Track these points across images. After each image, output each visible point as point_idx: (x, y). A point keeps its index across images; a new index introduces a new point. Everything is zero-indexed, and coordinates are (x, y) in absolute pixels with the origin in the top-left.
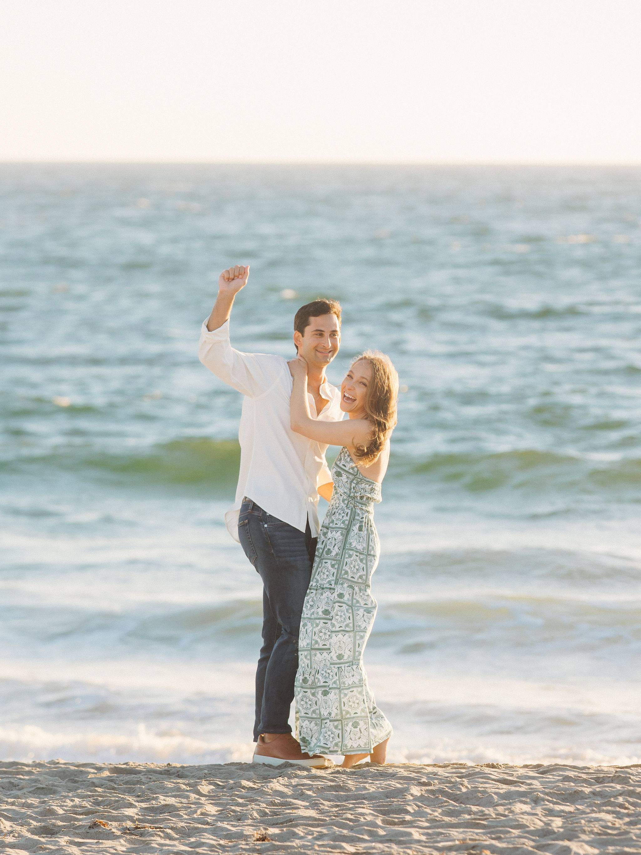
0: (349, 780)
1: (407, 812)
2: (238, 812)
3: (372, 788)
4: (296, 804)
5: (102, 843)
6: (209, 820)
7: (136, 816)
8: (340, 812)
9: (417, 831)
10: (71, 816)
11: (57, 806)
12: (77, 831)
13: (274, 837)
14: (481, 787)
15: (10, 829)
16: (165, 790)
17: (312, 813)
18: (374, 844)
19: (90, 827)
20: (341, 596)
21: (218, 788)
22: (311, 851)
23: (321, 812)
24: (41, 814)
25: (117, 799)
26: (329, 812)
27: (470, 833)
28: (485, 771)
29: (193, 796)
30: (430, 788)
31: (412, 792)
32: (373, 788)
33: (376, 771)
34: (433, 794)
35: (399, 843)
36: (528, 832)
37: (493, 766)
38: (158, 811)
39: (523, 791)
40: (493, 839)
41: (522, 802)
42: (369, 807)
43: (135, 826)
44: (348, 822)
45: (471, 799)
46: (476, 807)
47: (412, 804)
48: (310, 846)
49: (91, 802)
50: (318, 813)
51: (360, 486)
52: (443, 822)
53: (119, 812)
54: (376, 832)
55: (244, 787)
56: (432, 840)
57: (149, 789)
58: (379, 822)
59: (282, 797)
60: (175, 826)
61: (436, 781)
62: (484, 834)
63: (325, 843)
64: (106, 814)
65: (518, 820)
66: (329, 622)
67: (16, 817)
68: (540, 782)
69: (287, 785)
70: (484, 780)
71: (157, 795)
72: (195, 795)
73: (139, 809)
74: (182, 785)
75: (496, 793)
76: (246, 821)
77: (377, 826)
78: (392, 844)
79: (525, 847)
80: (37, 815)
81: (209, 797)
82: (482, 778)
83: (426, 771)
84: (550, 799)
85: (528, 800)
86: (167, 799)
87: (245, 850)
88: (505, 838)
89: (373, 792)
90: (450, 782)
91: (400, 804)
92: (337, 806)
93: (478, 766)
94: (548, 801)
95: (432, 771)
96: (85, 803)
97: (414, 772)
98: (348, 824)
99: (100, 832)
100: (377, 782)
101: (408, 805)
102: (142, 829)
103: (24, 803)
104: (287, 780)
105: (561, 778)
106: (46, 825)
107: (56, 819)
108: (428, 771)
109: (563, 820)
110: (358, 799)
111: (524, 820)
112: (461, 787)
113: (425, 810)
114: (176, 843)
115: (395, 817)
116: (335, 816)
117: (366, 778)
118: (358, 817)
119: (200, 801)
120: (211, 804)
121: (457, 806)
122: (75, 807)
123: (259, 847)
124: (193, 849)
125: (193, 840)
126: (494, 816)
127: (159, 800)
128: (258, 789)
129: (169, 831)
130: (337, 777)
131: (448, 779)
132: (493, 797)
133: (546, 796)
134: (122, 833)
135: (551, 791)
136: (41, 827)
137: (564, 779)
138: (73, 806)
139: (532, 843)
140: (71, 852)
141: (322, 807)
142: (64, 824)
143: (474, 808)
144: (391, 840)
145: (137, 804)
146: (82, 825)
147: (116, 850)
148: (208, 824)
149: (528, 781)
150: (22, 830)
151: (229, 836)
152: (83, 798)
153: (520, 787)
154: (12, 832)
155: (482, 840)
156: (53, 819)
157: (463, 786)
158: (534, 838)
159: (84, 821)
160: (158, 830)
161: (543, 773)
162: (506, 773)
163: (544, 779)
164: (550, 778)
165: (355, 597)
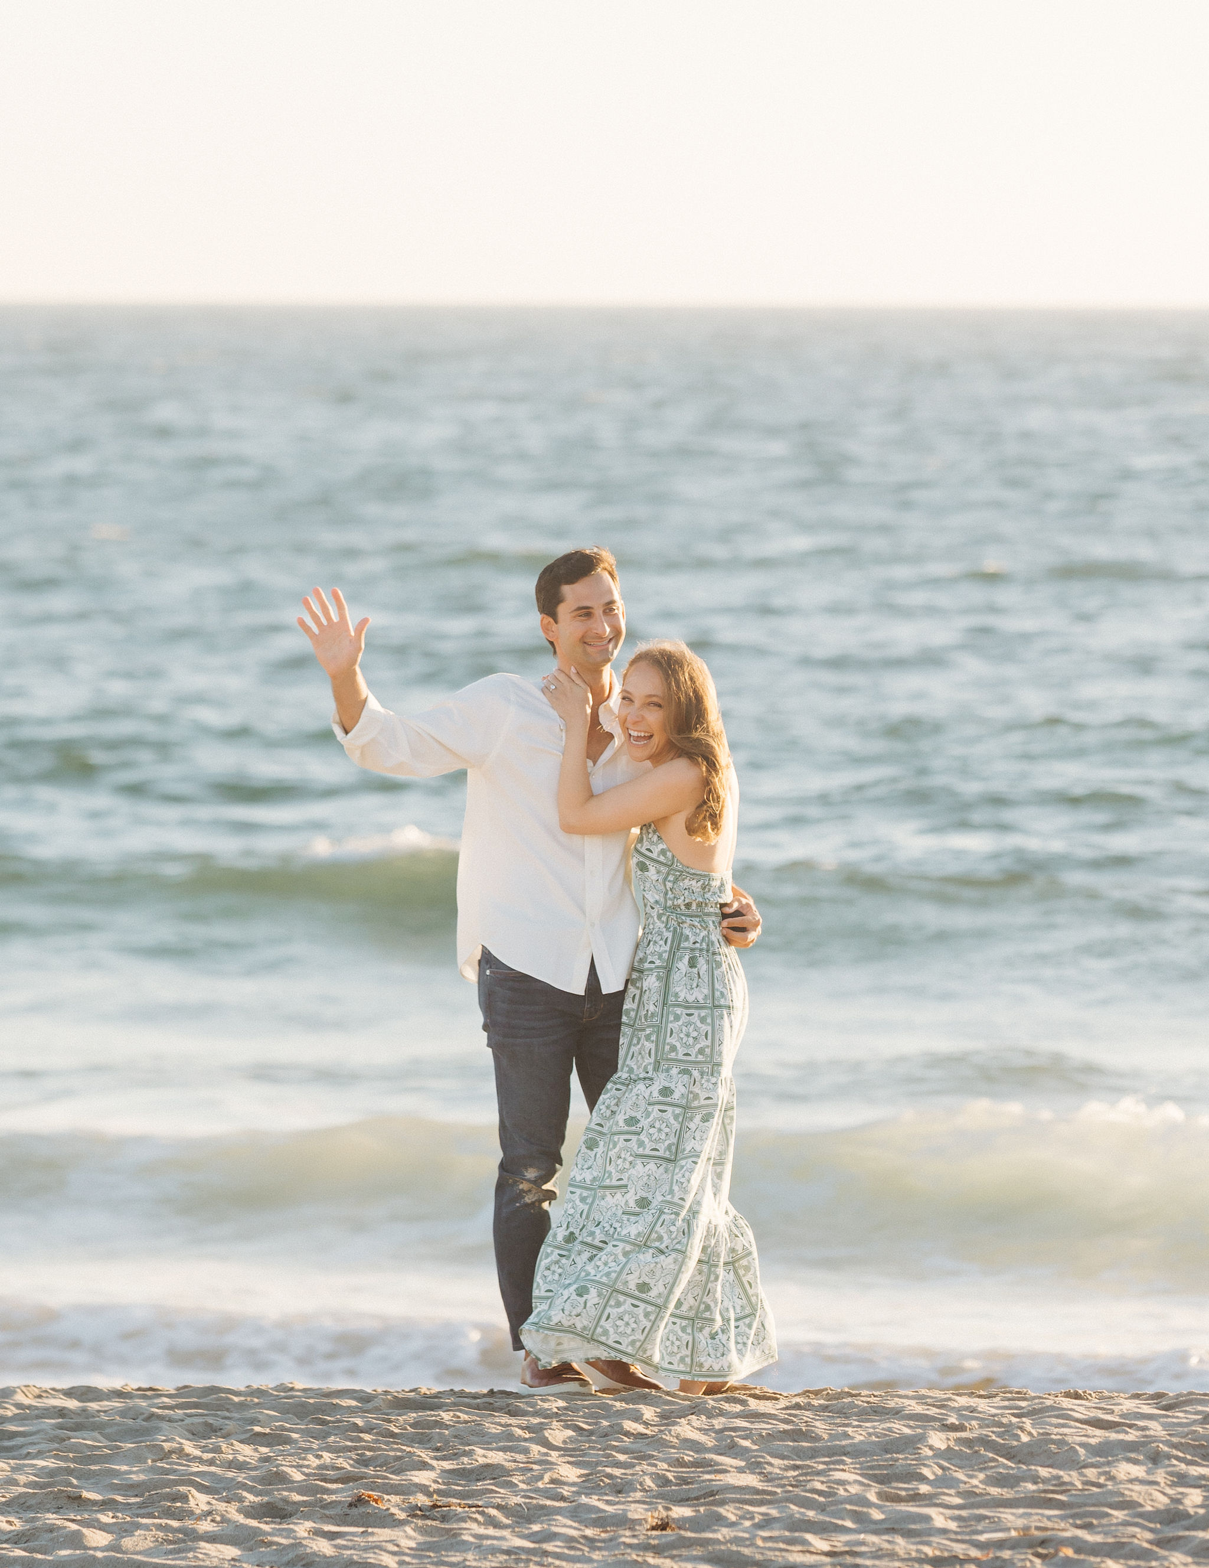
0: (818, 1420)
1: (923, 1479)
2: (617, 1477)
3: (858, 1434)
4: (721, 1464)
5: (373, 1534)
6: (565, 1493)
7: (433, 1485)
8: (801, 1478)
9: (942, 1514)
10: (316, 1485)
11: (292, 1466)
12: (327, 1512)
13: (682, 1523)
14: (1055, 1433)
15: (206, 1508)
16: (486, 1439)
17: (751, 1480)
18: (862, 1536)
19: (351, 1505)
20: (666, 1091)
21: (581, 1435)
22: (750, 1549)
23: (768, 1478)
24: (262, 1480)
25: (398, 1454)
26: (781, 1479)
27: (1036, 1517)
28: (1063, 1404)
29: (536, 1449)
30: (963, 1435)
31: (931, 1442)
32: (861, 1434)
33: (866, 1405)
34: (970, 1446)
35: (908, 1534)
36: (1141, 1515)
37: (1077, 1396)
38: (474, 1476)
39: (1132, 1441)
40: (1078, 1527)
41: (1129, 1460)
42: (855, 1468)
43: (432, 1504)
44: (816, 1497)
45: (1037, 1455)
46: (1047, 1469)
47: (932, 1464)
48: (747, 1539)
49: (353, 1460)
50: (761, 1481)
51: (681, 884)
52: (989, 1497)
53: (404, 1478)
54: (867, 1514)
55: (627, 1434)
56: (968, 1530)
57: (456, 1437)
58: (872, 1497)
59: (697, 1452)
60: (503, 1503)
61: (974, 1423)
62: (1063, 1518)
63: (775, 1533)
64: (379, 1481)
65: (1123, 1494)
66: (634, 1138)
67: (216, 1485)
68: (1163, 1425)
69: (705, 1430)
70: (1061, 1421)
71: (470, 1447)
72: (540, 1448)
73: (438, 1471)
74: (517, 1429)
75: (1082, 1445)
76: (631, 1494)
77: (869, 1504)
78: (896, 1536)
79: (1136, 1541)
80: (255, 1482)
81: (564, 1451)
82: (1057, 1417)
83: (956, 1405)
84: (1181, 1455)
85: (1141, 1457)
86: (490, 1454)
87: (630, 1546)
88: (1100, 1525)
89: (861, 1442)
90: (1000, 1425)
91: (910, 1465)
92: (796, 1467)
93: (1049, 1395)
94: (1177, 1458)
95: (967, 1405)
96: (341, 1462)
97: (934, 1406)
98: (817, 1500)
99: (368, 1513)
100: (868, 1425)
101: (925, 1465)
102: (445, 1509)
103: (232, 1461)
104: (705, 1420)
105: (1200, 1417)
106: (272, 1500)
107: (290, 1490)
108: (960, 1405)
109: (1204, 1494)
110: (834, 1455)
111: (1133, 1494)
112: (1019, 1432)
113: (955, 1474)
114: (506, 1533)
115: (902, 1488)
116: (792, 1486)
117: (846, 1418)
118: (834, 1488)
119: (549, 1458)
120: (568, 1463)
121: (1012, 1468)
122: (323, 1469)
123: (656, 1542)
124: (537, 1546)
125: (536, 1528)
126: (1080, 1487)
127: (475, 1457)
128: (653, 1436)
129: (493, 1512)
130: (795, 1416)
131: (996, 1419)
132: (1076, 1451)
133: (1174, 1451)
134: (408, 1516)
135: (1183, 1441)
136: (262, 1505)
137: (1205, 1418)
138: (321, 1467)
139: (1149, 1536)
140: (317, 1549)
141: (769, 1469)
142: (305, 1498)
143: (1044, 1472)
144: (893, 1529)
145: (434, 1463)
146: (335, 1501)
147: (398, 1546)
148: (563, 1498)
149: (1140, 1423)
150: (229, 1509)
151: (601, 1521)
152: (337, 1453)
153: (1127, 1433)
154: (210, 1513)
155: (1059, 1530)
156: (283, 1489)
157: (1023, 1432)
158: (1152, 1525)
159: (340, 1494)
160: (474, 1509)
161: (1167, 1408)
162: (1100, 1408)
163: (1170, 1420)
164: (1181, 1418)
165: (692, 1088)
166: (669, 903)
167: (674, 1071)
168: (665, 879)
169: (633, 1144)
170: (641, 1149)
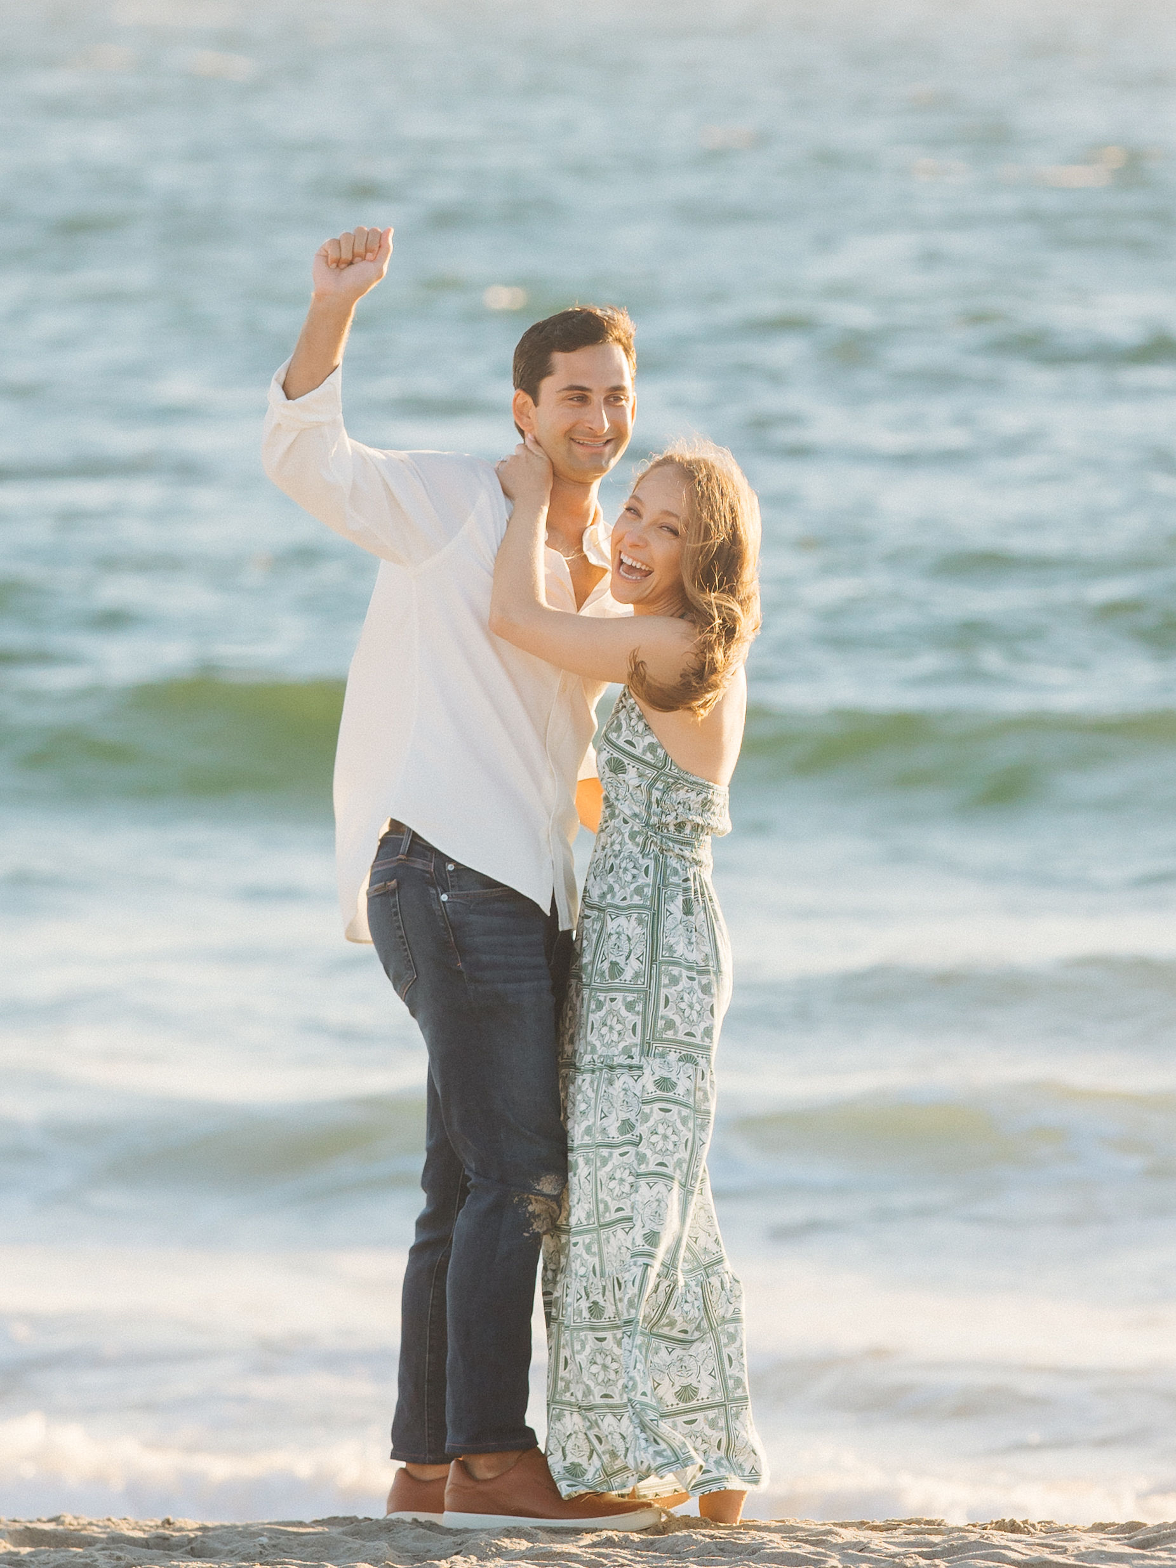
0: (639, 1562)
20: (665, 1084)
28: (994, 1540)
33: (708, 1540)
37: (1013, 1528)
51: (674, 796)
82: (984, 1558)
83: (840, 1541)
93: (974, 1526)
95: (855, 1540)
97: (807, 1542)
104: (475, 1563)
108: (845, 1541)
117: (681, 1559)
130: (606, 1556)
131: (897, 1560)
161: (1144, 1545)
162: (1047, 1546)
163: (1147, 1562)
164: (1165, 1559)
165: (700, 1083)
166: (654, 820)
167: (673, 1057)
168: (651, 786)
169: (631, 1158)
170: (643, 1166)
